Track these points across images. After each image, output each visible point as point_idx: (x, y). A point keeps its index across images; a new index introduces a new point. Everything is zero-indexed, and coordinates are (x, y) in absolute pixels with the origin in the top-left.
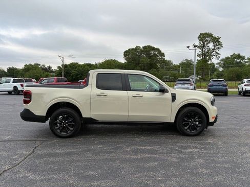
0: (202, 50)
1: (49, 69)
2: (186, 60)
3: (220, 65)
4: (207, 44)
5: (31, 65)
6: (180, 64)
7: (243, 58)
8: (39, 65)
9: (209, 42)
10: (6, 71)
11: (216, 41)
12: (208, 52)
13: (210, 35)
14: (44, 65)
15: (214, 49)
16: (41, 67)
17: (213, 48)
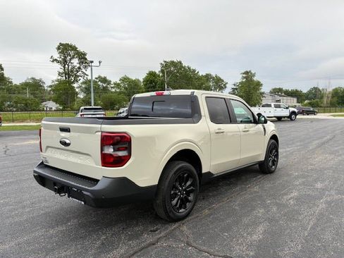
0: (64, 67)
2: (33, 78)
3: (81, 90)
4: (70, 59)
6: (22, 84)
7: (109, 82)
9: (73, 57)
11: (82, 57)
12: (72, 71)
13: (74, 48)
15: (79, 68)
17: (78, 65)
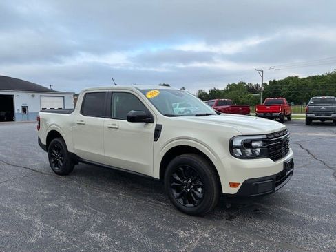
1: (257, 88)
5: (234, 84)
8: (245, 83)
10: (208, 93)
14: (251, 84)
16: (247, 86)
